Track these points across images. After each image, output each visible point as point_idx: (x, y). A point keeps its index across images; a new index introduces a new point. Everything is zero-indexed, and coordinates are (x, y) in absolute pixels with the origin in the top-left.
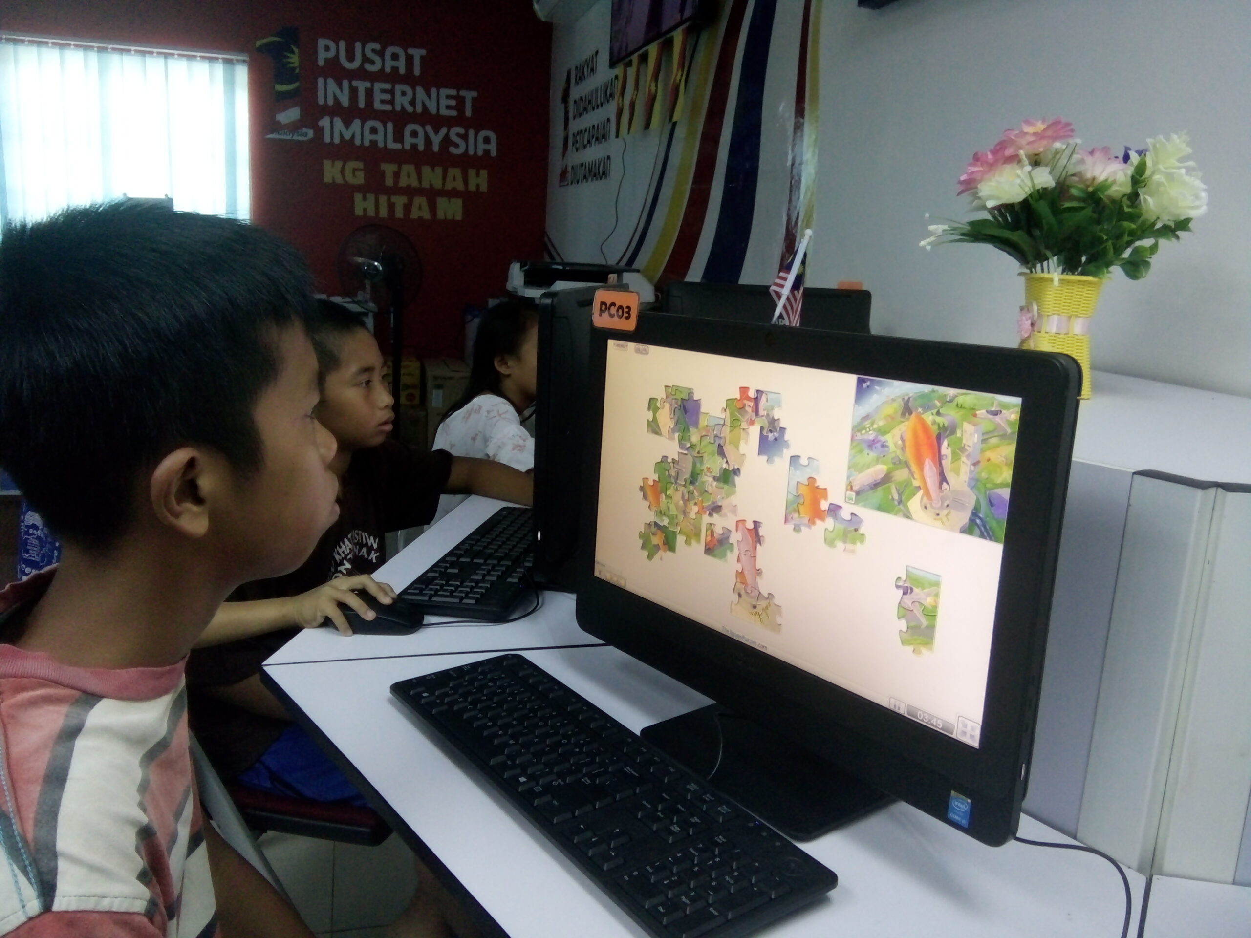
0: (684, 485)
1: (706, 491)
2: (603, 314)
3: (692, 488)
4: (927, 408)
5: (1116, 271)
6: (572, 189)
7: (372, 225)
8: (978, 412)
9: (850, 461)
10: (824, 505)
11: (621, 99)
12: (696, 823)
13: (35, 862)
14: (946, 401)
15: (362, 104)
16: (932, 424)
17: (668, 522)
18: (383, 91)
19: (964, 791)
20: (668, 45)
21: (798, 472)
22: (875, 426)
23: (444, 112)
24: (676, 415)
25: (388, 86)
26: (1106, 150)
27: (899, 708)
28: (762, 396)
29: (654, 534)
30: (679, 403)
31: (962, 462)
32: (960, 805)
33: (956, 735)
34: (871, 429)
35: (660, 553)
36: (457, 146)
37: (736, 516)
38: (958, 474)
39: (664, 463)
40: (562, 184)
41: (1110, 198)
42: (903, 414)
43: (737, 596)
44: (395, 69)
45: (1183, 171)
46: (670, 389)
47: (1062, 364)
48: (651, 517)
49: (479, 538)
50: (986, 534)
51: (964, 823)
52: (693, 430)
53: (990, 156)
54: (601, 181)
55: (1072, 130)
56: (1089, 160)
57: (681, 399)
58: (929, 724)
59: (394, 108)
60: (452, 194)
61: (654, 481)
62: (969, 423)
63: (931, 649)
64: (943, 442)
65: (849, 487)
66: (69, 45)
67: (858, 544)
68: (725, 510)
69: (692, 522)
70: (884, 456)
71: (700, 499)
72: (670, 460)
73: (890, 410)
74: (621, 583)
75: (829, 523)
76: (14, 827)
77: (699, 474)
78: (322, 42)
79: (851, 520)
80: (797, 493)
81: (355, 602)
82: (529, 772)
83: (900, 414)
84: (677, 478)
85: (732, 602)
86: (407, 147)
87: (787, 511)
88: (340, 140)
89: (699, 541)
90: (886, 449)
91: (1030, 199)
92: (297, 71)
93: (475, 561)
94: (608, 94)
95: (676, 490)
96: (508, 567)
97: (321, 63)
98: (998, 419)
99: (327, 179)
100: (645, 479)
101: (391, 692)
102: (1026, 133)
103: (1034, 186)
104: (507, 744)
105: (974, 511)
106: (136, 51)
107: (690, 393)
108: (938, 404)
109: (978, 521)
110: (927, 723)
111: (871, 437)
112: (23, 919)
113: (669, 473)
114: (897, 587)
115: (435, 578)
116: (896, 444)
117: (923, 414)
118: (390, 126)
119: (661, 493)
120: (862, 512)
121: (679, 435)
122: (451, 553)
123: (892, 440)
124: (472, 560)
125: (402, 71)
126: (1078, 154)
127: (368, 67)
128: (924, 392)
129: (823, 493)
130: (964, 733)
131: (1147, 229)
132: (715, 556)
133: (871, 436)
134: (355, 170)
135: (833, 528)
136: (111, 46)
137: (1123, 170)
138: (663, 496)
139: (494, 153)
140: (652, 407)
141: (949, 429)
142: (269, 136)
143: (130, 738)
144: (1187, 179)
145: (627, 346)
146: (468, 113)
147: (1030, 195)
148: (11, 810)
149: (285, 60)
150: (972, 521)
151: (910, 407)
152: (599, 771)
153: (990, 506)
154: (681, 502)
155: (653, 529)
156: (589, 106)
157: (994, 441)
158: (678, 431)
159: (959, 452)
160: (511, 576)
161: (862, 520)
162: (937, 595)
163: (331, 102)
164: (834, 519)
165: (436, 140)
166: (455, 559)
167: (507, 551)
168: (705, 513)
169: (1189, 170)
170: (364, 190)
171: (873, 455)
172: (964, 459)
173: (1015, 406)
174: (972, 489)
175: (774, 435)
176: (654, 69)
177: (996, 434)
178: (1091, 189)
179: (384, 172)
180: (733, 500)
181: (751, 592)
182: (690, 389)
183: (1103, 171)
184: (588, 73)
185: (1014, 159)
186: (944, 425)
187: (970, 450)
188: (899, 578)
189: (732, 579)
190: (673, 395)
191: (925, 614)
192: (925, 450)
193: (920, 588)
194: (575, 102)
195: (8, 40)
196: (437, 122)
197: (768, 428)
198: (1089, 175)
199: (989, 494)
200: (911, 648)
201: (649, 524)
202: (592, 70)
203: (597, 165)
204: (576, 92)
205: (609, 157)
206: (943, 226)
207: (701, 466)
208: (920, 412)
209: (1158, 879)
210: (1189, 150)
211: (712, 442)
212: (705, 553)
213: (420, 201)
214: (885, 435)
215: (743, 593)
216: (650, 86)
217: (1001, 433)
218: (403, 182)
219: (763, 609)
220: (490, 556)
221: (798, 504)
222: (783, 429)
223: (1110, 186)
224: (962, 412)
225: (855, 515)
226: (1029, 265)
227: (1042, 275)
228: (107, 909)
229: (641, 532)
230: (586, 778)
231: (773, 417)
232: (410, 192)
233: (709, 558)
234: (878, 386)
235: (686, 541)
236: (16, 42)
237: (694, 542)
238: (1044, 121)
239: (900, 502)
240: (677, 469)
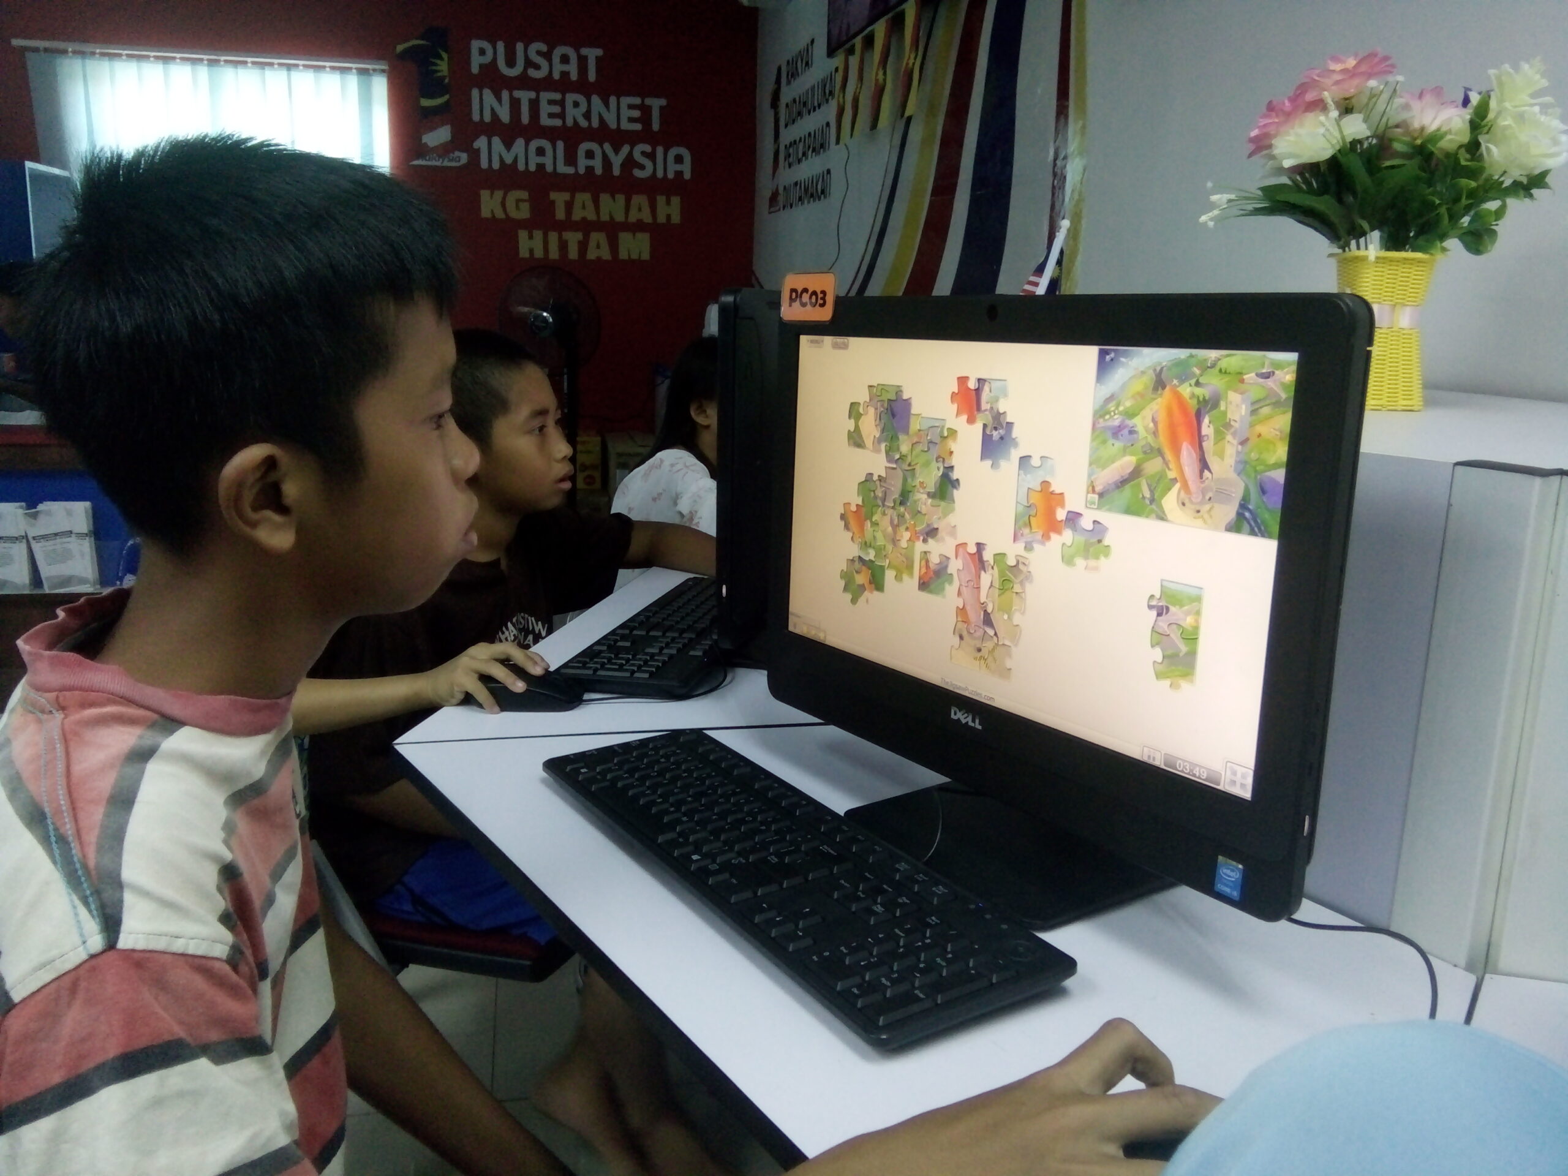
0: (893, 508)
1: (919, 512)
2: (793, 304)
3: (902, 509)
4: (1183, 378)
5: (1453, 244)
6: (785, 215)
7: (540, 267)
8: (1245, 377)
9: (1090, 456)
10: (1061, 515)
11: (841, 96)
12: (905, 904)
13: (97, 892)
14: (1206, 367)
15: (525, 119)
16: (1190, 398)
17: (874, 554)
18: (551, 102)
19: (1234, 855)
20: (898, 23)
21: (1028, 476)
22: (1121, 408)
23: (625, 125)
24: (883, 421)
25: (557, 96)
26: (1438, 91)
27: (1154, 759)
28: (984, 385)
29: (857, 572)
30: (886, 405)
31: (1226, 442)
32: (1230, 873)
33: (1224, 786)
34: (1116, 412)
35: (866, 593)
36: (642, 167)
37: (956, 539)
38: (1222, 458)
39: (868, 483)
40: (772, 209)
41: (1441, 149)
42: (1155, 389)
43: (958, 638)
44: (565, 75)
45: (1537, 109)
46: (875, 389)
47: (1347, 305)
48: (854, 551)
49: (658, 609)
50: (1258, 529)
51: (1235, 894)
52: (902, 437)
53: (1287, 103)
54: (820, 202)
55: (1393, 66)
56: (1416, 105)
57: (888, 400)
58: (1191, 775)
59: (564, 122)
60: (638, 227)
61: (857, 505)
62: (1235, 391)
63: (1192, 681)
64: (1204, 418)
65: (1091, 488)
66: (174, 58)
67: (1102, 558)
68: (941, 533)
69: (903, 551)
70: (1132, 445)
71: (912, 523)
72: (875, 478)
73: (1138, 386)
74: (821, 637)
75: (1067, 536)
76: (74, 852)
77: (911, 492)
78: (476, 45)
79: (1094, 528)
80: (1028, 502)
81: (500, 673)
82: (705, 849)
83: (1151, 389)
84: (885, 499)
85: (952, 646)
86: (582, 170)
87: (1016, 526)
88: (500, 165)
89: (911, 574)
90: (1135, 436)
91: (1339, 156)
92: (447, 81)
93: (651, 633)
94: (827, 92)
95: (884, 514)
96: (691, 640)
97: (475, 70)
98: (1270, 383)
99: (485, 213)
100: (847, 505)
101: (544, 770)
102: (1334, 71)
103: (1343, 138)
104: (678, 821)
105: (1242, 502)
106: (254, 63)
107: (899, 391)
108: (1197, 371)
109: (1247, 514)
110: (1188, 774)
111: (1117, 423)
112: (84, 956)
113: (874, 493)
114: (1150, 607)
115: (601, 652)
116: (1146, 428)
117: (1179, 386)
118: (560, 145)
119: (865, 520)
120: (1106, 517)
121: (886, 445)
122: (622, 626)
123: (1141, 423)
124: (648, 632)
125: (574, 76)
126: (1401, 97)
127: (533, 73)
128: (1179, 358)
129: (1058, 499)
130: (1233, 783)
131: (1494, 189)
132: (931, 592)
133: (1116, 421)
134: (518, 201)
135: (1071, 542)
136: (223, 58)
137: (1460, 116)
138: (868, 523)
139: (687, 175)
140: (853, 414)
141: (1211, 403)
142: (416, 163)
143: (215, 774)
144: (1543, 118)
145: (823, 341)
146: (656, 126)
147: (1339, 151)
148: (70, 832)
149: (434, 68)
150: (1240, 515)
151: (1164, 380)
152: (789, 849)
153: (1261, 494)
154: (890, 529)
155: (857, 565)
156: (804, 109)
157: (1266, 411)
158: (885, 441)
159: (1224, 430)
160: (694, 649)
161: (1107, 529)
162: (1198, 613)
163: (487, 118)
164: (1072, 530)
165: (617, 161)
166: (627, 632)
167: (691, 623)
168: (918, 538)
169: (1544, 108)
170: (529, 225)
171: (1119, 445)
172: (1229, 438)
173: (1289, 364)
174: (1239, 474)
175: (999, 433)
176: (882, 53)
177: (1268, 402)
178: (1419, 142)
179: (553, 203)
180: (952, 519)
181: (975, 631)
182: (899, 386)
183: (1435, 119)
184: (802, 69)
185: (1319, 105)
186: (1204, 397)
187: (1236, 425)
188: (1152, 596)
189: (952, 619)
190: (879, 396)
191: (1183, 638)
192: (1182, 431)
193: (1178, 607)
194: (787, 105)
195: (103, 55)
196: (618, 138)
197: (992, 425)
198: (1416, 125)
199: (1260, 479)
200: (1168, 682)
201: (853, 560)
202: (807, 64)
203: (815, 182)
204: (788, 94)
205: (829, 172)
206: (1228, 195)
207: (913, 480)
208: (1175, 384)
209: (1492, 978)
210: (1544, 83)
211: (926, 449)
212: (919, 589)
213: (598, 238)
214: (1133, 418)
215: (965, 634)
216: (877, 74)
217: (1274, 401)
218: (577, 215)
219: (989, 652)
220: (670, 628)
221: (1030, 516)
222: (1010, 425)
223: (1442, 137)
224: (1227, 378)
225: (1099, 523)
226: (1341, 243)
227: (1357, 253)
228: (180, 951)
229: (842, 570)
230: (773, 857)
231: (998, 411)
232: (587, 227)
233: (924, 596)
234: (1123, 357)
235: (896, 577)
236: (112, 56)
237: (905, 577)
238: (1356, 55)
239: (1152, 501)
240: (884, 489)
